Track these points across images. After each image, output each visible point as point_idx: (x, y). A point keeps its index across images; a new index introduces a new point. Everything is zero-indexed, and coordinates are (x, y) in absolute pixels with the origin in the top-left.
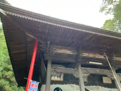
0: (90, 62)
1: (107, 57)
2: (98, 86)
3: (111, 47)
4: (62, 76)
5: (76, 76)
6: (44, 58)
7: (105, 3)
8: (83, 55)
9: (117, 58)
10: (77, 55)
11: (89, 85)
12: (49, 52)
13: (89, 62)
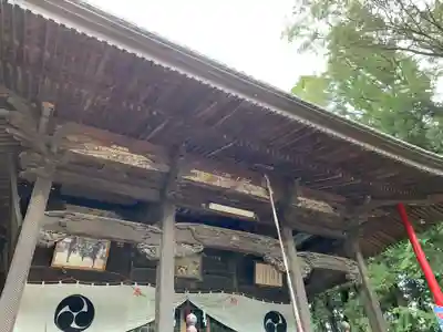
0: (213, 206)
1: (271, 192)
2: (234, 296)
3: (288, 158)
4: (103, 252)
5: (147, 251)
6: (19, 169)
7: (302, 9)
8: (192, 178)
9: (308, 201)
10: (168, 174)
11: (205, 291)
12: (49, 146)
13: (208, 205)
